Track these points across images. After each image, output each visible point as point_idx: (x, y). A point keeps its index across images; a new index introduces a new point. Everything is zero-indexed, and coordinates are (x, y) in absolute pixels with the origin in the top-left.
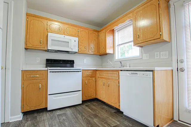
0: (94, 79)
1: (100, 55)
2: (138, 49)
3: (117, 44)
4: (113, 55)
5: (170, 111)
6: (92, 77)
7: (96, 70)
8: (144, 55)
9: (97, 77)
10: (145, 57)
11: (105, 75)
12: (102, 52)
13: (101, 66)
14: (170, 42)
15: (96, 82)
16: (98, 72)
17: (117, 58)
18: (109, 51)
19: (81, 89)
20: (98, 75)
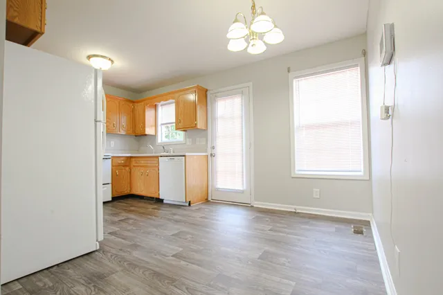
0: (127, 168)
1: (136, 136)
2: (182, 133)
3: (160, 122)
4: (154, 137)
5: (205, 189)
6: (125, 166)
7: (131, 157)
8: (188, 139)
9: (132, 166)
10: (189, 142)
11: (143, 162)
12: (138, 132)
13: (138, 151)
14: (206, 130)
15: (130, 172)
16: (133, 159)
17: (159, 141)
18: (149, 131)
19: (110, 182)
20: (133, 163)
